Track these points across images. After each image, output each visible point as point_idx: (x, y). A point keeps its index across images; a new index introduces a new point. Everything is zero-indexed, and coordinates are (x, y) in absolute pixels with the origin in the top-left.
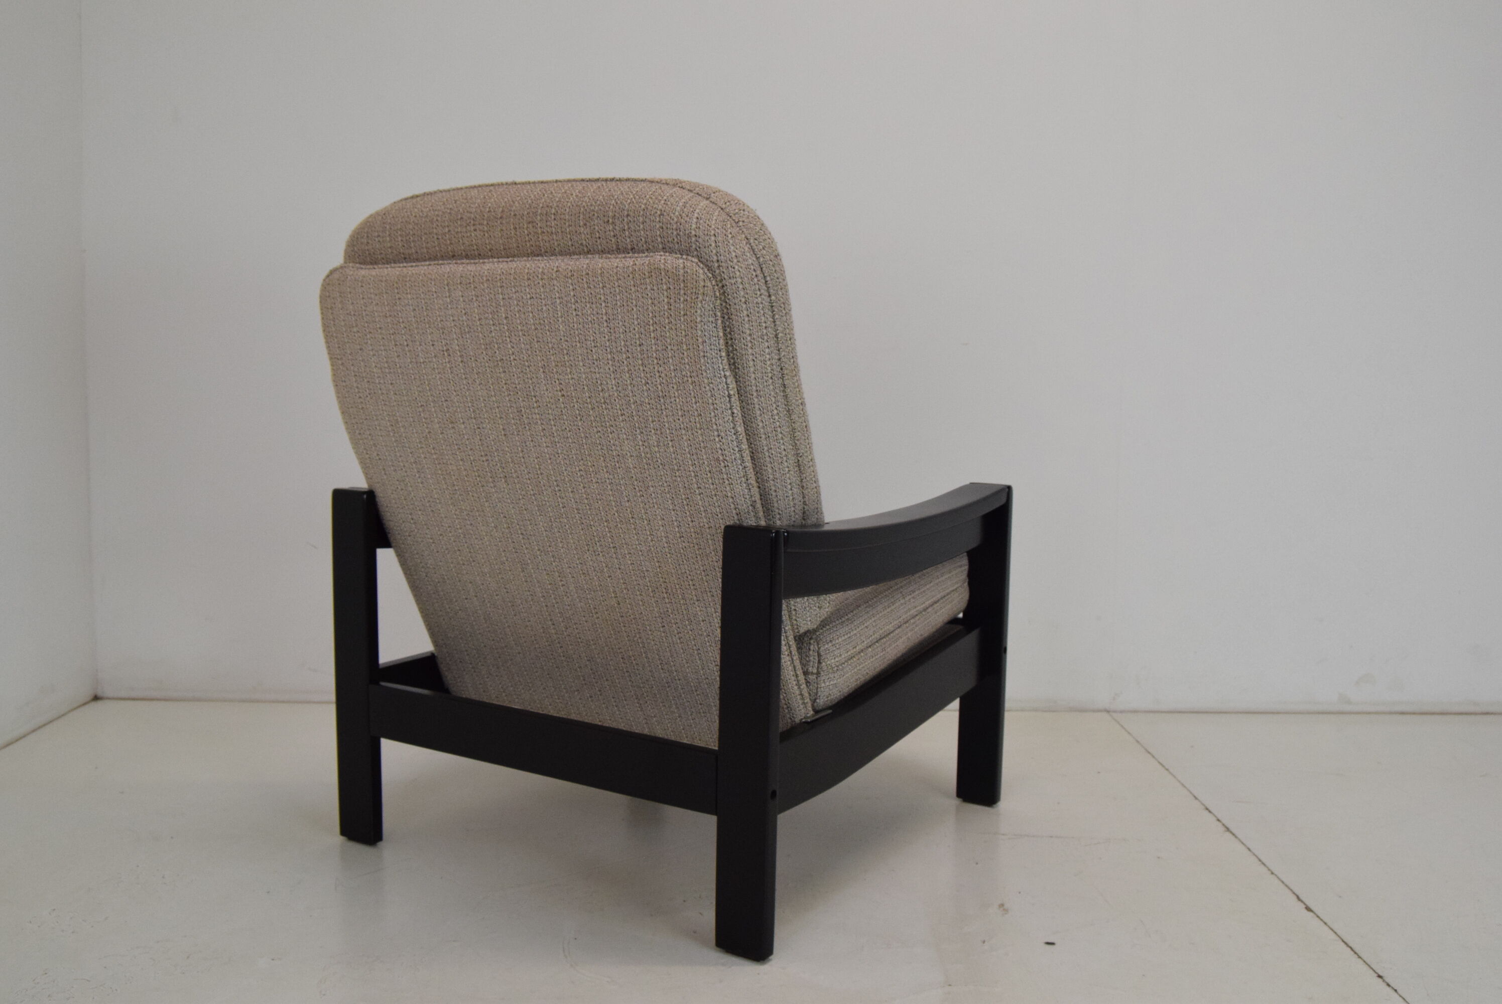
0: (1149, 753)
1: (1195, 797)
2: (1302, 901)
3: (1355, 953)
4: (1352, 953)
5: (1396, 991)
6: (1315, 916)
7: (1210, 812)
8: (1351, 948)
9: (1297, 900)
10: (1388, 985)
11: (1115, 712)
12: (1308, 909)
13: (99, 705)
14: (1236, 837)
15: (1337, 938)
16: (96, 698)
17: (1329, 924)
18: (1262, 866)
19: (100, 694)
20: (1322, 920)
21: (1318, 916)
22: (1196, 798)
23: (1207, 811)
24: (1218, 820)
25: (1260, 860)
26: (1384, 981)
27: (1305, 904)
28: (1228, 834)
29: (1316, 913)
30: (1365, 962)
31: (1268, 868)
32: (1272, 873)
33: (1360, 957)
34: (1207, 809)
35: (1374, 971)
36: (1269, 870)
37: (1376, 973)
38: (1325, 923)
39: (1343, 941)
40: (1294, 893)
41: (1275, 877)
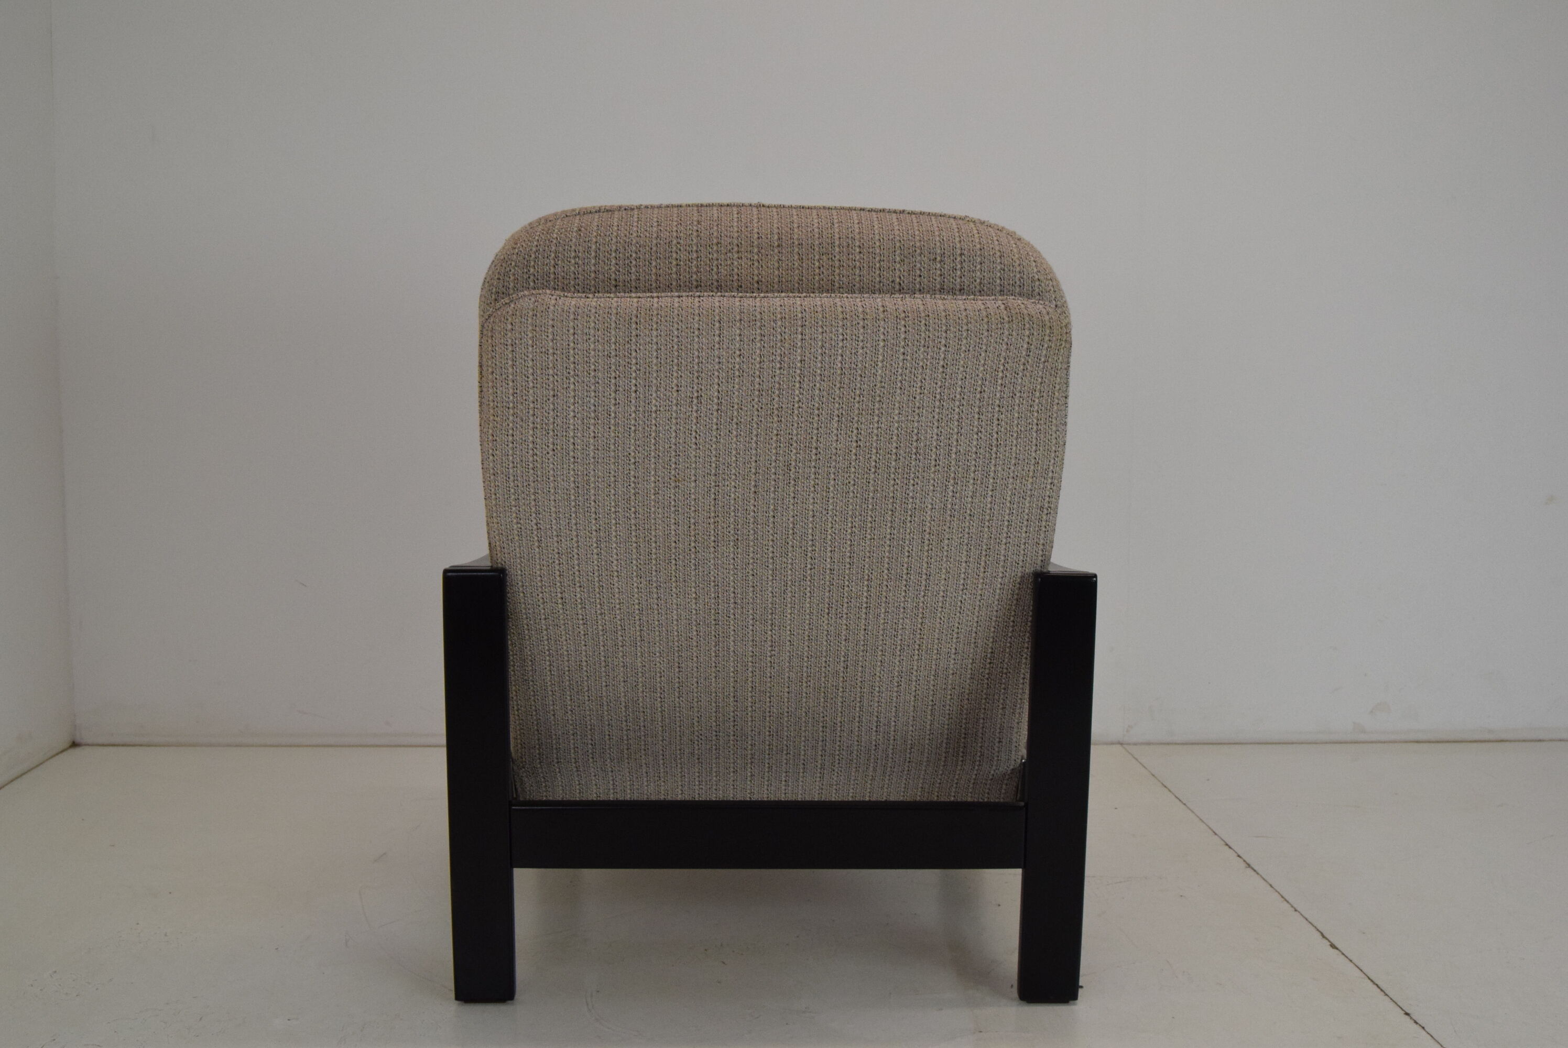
0: (1165, 787)
1: (1214, 832)
2: (1327, 939)
3: (1382, 990)
4: (1379, 990)
5: (1423, 1028)
6: (1340, 954)
7: (1230, 848)
8: (1377, 985)
9: (1321, 937)
10: (1416, 1022)
11: (1129, 744)
12: (1333, 946)
13: (77, 751)
14: (1258, 874)
15: (1363, 976)
16: (74, 745)
17: (1355, 960)
18: (1285, 902)
19: (78, 740)
20: (1347, 957)
21: (1343, 954)
22: (1216, 834)
23: (1227, 847)
24: (1239, 856)
25: (1282, 897)
26: (1411, 1018)
27: (1329, 941)
28: (1249, 871)
29: (1341, 949)
30: (1391, 999)
31: (1290, 904)
32: (1296, 910)
33: (1386, 995)
34: (1227, 845)
35: (1401, 1008)
36: (1292, 907)
37: (1403, 1010)
38: (1351, 961)
39: (1369, 979)
40: (1318, 930)
41: (1299, 914)
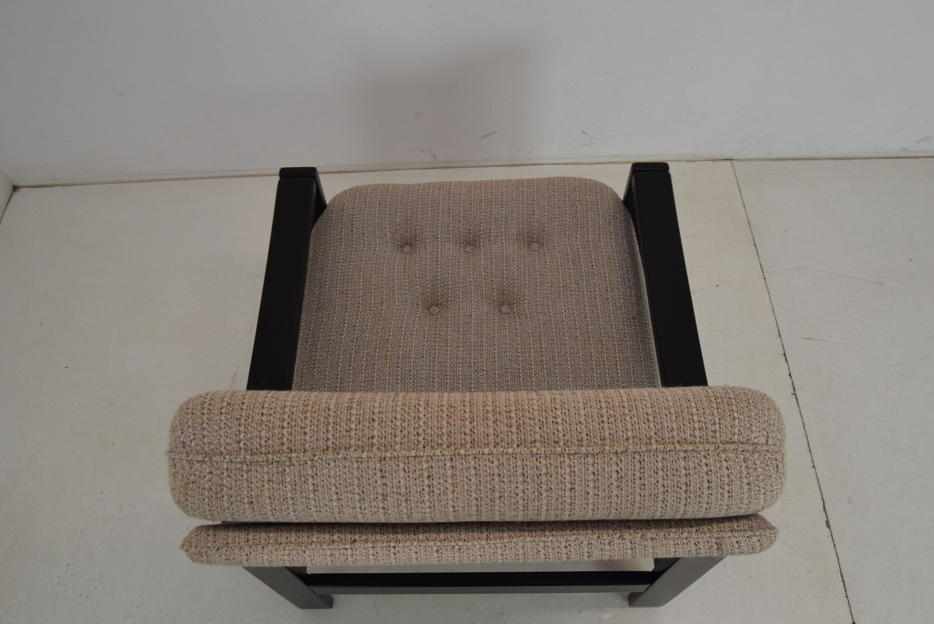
1: (779, 331)
2: (826, 513)
3: (846, 591)
7: (786, 360)
9: (822, 508)
11: (736, 160)
12: (828, 524)
15: (839, 569)
16: (15, 188)
17: (837, 548)
19: (16, 184)
20: (833, 541)
21: (832, 536)
22: (780, 336)
24: (790, 375)
27: (827, 517)
29: (833, 531)
30: (849, 603)
32: (814, 467)
36: (812, 461)
38: (835, 546)
39: (841, 574)
40: (822, 498)
41: (814, 471)
